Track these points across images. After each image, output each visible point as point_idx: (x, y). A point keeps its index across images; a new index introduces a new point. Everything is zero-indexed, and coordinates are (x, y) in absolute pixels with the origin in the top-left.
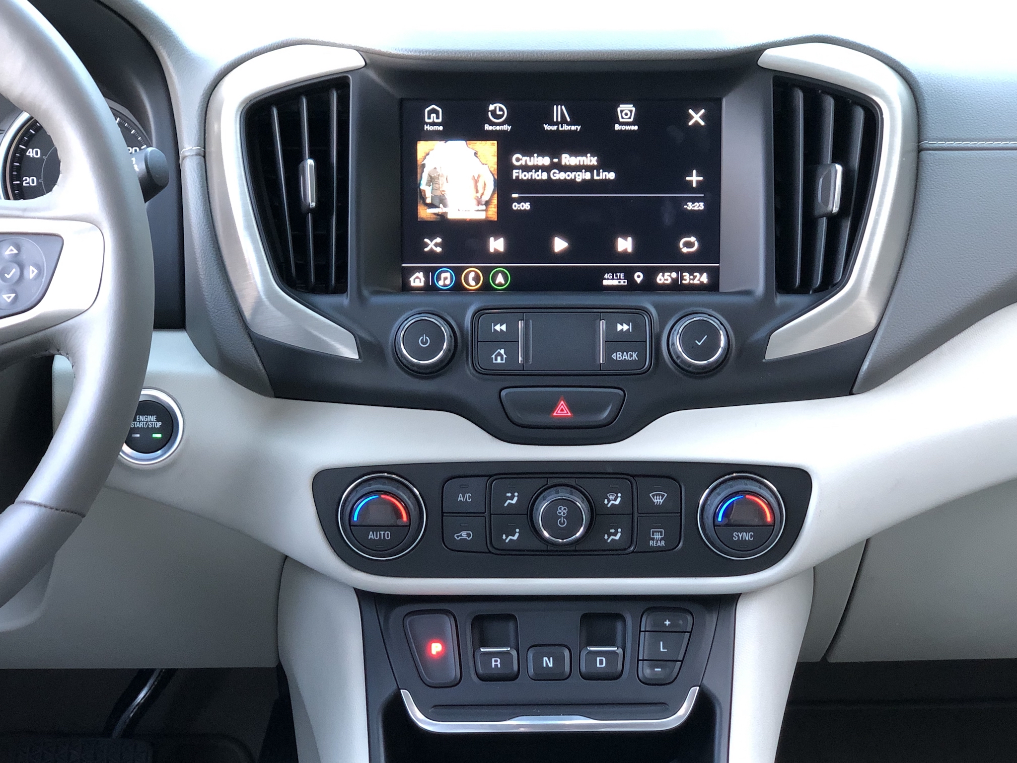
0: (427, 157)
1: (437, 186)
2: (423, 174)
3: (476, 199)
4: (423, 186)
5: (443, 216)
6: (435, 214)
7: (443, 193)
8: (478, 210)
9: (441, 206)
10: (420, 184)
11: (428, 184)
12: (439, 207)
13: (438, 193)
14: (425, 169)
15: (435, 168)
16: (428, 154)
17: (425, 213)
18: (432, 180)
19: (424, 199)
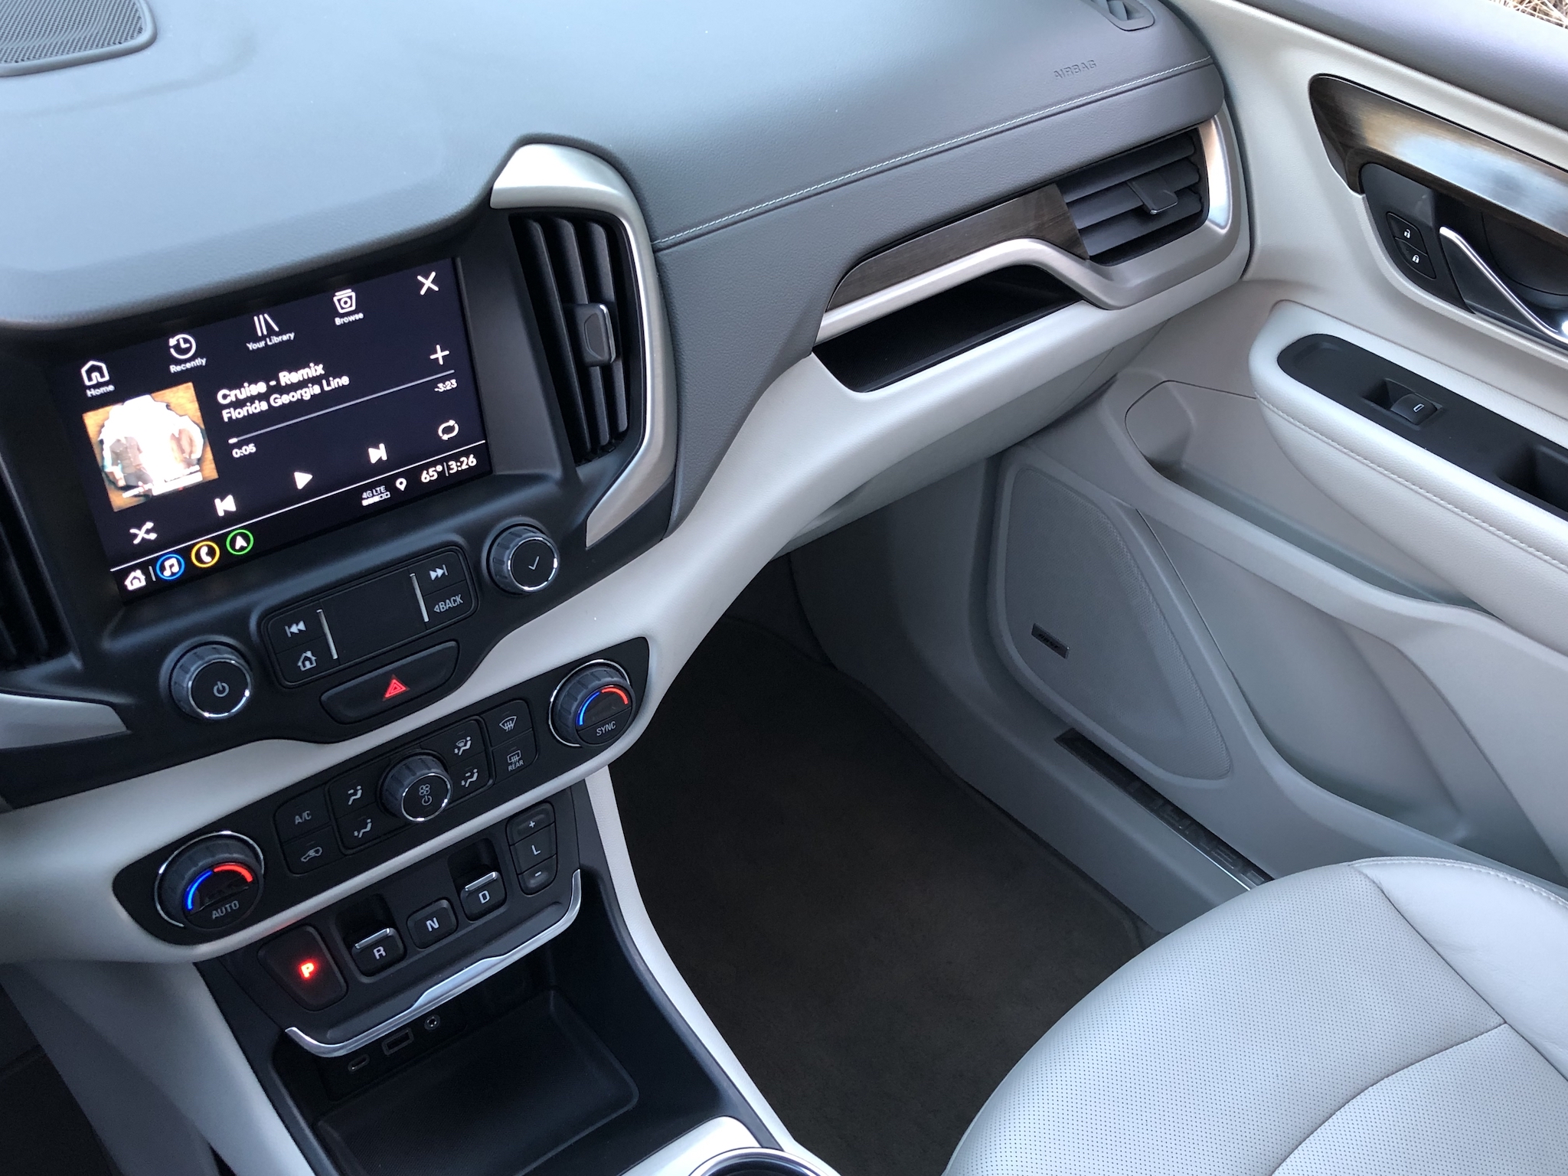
0: (103, 430)
1: (127, 461)
2: (104, 452)
3: (183, 461)
4: (109, 467)
5: (147, 495)
6: (136, 496)
7: (138, 467)
8: (191, 473)
9: (140, 483)
10: (103, 466)
11: (115, 463)
12: (137, 487)
13: (131, 470)
14: (104, 446)
15: (119, 441)
16: (103, 426)
17: (121, 500)
18: (117, 457)
19: (114, 483)
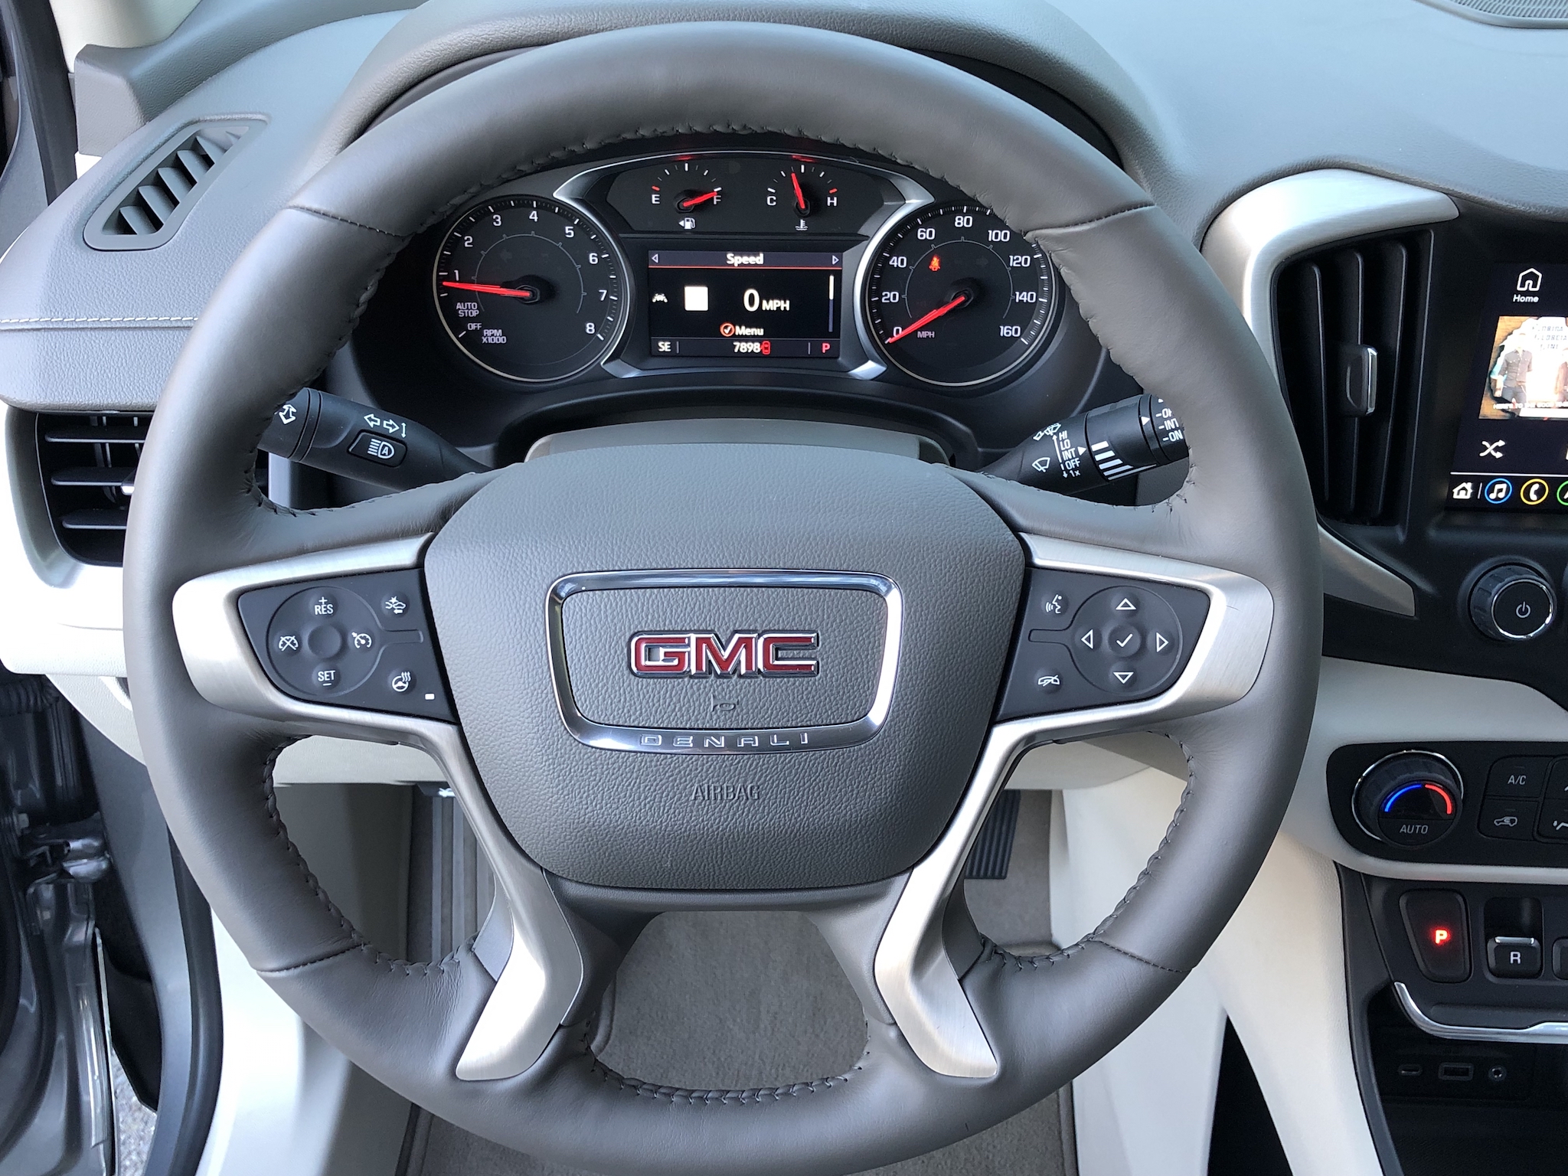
0: (1509, 337)
1: (1514, 375)
2: (1499, 359)
3: (1560, 392)
4: (1498, 377)
5: (1513, 414)
6: (1503, 410)
7: (1519, 384)
8: (1562, 407)
9: (1514, 400)
10: (1491, 372)
11: (1502, 373)
12: (1510, 403)
13: (1512, 384)
14: (1502, 353)
15: (1517, 352)
16: (1511, 334)
17: (1490, 409)
18: (1508, 367)
19: (1492, 391)
